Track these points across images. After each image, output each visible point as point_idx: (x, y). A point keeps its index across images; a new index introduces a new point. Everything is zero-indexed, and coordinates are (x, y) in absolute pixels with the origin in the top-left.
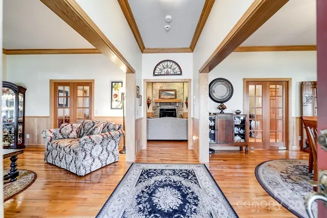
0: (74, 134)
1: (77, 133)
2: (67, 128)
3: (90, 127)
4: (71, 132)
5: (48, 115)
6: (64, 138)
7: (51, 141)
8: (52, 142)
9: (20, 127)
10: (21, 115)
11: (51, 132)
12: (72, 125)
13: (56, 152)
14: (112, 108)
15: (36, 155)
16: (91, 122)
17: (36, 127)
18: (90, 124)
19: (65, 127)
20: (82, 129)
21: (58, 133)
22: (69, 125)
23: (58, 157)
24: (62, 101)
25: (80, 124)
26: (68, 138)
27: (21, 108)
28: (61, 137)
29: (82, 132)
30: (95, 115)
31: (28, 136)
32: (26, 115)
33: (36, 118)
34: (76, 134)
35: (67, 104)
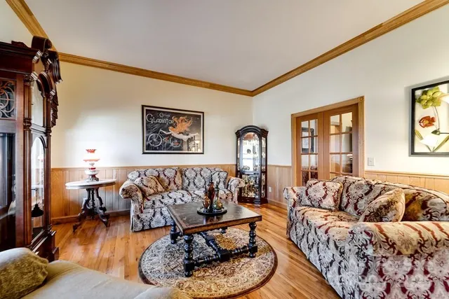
0: (329, 202)
1: (335, 201)
2: (317, 190)
3: (360, 192)
4: (324, 197)
5: (290, 165)
6: (313, 206)
7: (294, 206)
8: (295, 209)
9: (263, 177)
10: (264, 163)
11: (295, 192)
12: (324, 185)
13: (302, 228)
14: (413, 153)
15: (278, 218)
16: (363, 182)
17: (277, 180)
18: (359, 187)
19: (313, 187)
20: (345, 195)
21: (304, 194)
22: (320, 184)
23: (305, 240)
24: (306, 144)
25: (339, 185)
26: (320, 207)
27: (264, 155)
28: (308, 203)
29: (345, 200)
30: (367, 168)
31: (270, 190)
32: (268, 163)
33: (278, 168)
34: (332, 203)
35: (312, 148)
